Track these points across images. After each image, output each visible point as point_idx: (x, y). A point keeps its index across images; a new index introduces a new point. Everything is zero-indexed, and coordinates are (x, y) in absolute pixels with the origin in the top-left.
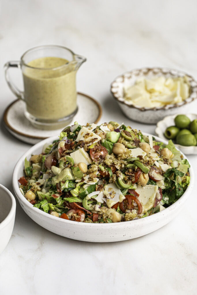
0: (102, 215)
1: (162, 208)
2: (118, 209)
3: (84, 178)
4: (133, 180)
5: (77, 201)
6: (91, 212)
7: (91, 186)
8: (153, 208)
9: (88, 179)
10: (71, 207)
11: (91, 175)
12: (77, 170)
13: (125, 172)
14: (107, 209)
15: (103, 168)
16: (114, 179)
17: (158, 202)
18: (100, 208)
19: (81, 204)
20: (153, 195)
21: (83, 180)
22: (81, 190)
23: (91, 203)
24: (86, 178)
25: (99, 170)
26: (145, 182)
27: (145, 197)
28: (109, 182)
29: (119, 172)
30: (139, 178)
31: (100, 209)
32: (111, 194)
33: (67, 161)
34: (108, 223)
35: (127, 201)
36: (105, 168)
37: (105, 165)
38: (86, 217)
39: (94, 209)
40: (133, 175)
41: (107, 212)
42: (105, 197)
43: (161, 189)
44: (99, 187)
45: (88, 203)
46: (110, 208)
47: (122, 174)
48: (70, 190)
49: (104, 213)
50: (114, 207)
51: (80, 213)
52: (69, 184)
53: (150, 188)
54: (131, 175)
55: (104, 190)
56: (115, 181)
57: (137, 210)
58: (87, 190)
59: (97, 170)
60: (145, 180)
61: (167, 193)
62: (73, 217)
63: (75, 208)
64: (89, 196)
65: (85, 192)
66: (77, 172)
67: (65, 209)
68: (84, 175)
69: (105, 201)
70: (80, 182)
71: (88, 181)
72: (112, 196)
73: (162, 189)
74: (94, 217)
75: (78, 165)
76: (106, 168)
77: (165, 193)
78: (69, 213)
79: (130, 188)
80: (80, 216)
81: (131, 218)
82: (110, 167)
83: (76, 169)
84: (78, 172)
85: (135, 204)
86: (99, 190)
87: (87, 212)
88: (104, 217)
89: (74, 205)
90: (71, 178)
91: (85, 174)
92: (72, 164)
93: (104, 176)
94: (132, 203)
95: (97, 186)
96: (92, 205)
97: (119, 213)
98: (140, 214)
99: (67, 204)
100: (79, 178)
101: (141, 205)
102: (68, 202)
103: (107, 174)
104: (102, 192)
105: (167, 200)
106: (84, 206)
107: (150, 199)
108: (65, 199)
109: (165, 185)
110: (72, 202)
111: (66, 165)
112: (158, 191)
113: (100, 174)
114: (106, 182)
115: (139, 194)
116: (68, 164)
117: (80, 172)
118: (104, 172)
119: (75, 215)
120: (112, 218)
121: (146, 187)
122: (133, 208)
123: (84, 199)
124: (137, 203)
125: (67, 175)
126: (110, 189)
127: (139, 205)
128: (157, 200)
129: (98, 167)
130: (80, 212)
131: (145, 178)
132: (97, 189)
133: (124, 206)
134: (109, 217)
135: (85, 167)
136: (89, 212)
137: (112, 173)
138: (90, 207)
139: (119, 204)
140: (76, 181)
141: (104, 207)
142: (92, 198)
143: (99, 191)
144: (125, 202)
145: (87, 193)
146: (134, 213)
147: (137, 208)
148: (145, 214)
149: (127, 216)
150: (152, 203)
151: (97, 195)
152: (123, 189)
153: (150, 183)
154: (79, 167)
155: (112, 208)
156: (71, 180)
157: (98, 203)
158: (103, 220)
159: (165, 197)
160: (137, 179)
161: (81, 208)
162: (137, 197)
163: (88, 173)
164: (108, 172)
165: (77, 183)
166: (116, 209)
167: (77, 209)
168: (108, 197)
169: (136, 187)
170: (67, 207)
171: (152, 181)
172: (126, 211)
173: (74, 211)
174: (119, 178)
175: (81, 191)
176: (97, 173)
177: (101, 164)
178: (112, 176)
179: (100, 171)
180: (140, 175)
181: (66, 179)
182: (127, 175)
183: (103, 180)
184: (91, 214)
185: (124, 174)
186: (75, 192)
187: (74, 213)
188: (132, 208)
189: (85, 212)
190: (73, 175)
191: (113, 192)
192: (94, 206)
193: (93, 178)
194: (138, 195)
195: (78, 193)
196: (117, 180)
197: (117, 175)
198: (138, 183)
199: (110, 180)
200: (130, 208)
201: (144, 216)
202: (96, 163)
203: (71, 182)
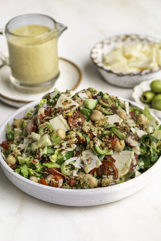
0: (79, 180)
1: (137, 173)
2: (95, 174)
3: (63, 144)
4: (110, 147)
5: (55, 167)
6: (69, 177)
7: (69, 152)
8: (129, 173)
9: (66, 146)
10: (50, 172)
11: (69, 142)
12: (55, 137)
13: (102, 138)
14: (84, 174)
15: (80, 135)
16: (91, 145)
17: (134, 168)
18: (77, 173)
19: (59, 170)
20: (129, 160)
21: (61, 146)
22: (59, 155)
23: (69, 169)
24: (64, 144)
25: (76, 137)
26: (121, 149)
27: (121, 163)
28: (87, 148)
29: (96, 138)
30: (115, 145)
31: (78, 175)
32: (88, 160)
33: (46, 128)
34: (85, 189)
35: (103, 166)
36: (82, 135)
37: (83, 132)
38: (64, 182)
39: (72, 174)
40: (110, 141)
41: (85, 178)
42: (82, 162)
43: (136, 154)
44: (77, 153)
45: (66, 169)
46: (87, 174)
47: (99, 140)
48: (49, 156)
49: (81, 178)
50: (92, 172)
51: (58, 179)
52: (47, 150)
53: (126, 154)
54: (107, 142)
55: (82, 156)
56: (92, 147)
57: (113, 175)
58: (65, 156)
59: (75, 137)
60: (121, 146)
61: (142, 158)
62: (52, 182)
63: (53, 173)
64: (67, 162)
65: (63, 158)
66: (55, 138)
67: (44, 174)
68: (62, 141)
69: (83, 167)
70: (58, 148)
71: (66, 147)
72: (89, 162)
73: (138, 155)
74: (72, 182)
75: (57, 132)
76: (84, 135)
77: (141, 158)
78: (48, 178)
79: (107, 154)
80: (58, 181)
81: (108, 183)
82: (87, 134)
83: (54, 135)
84: (57, 138)
85: (111, 170)
86: (76, 155)
87: (65, 177)
88: (81, 182)
89: (53, 170)
90: (50, 144)
91: (64, 140)
92: (51, 131)
93: (81, 142)
94: (108, 169)
95: (74, 152)
96: (70, 171)
97: (96, 178)
98: (116, 179)
99: (46, 169)
100: (57, 144)
101: (117, 171)
102: (47, 167)
103: (84, 140)
104: (79, 158)
105: (142, 166)
106: (62, 171)
107: (126, 164)
108: (44, 164)
109: (140, 151)
110: (51, 167)
111: (45, 131)
112: (133, 157)
113: (77, 140)
114: (84, 148)
115: (115, 159)
116: (47, 130)
117: (58, 138)
118: (82, 138)
119: (53, 180)
120: (89, 184)
121: (122, 153)
122: (110, 174)
123: (62, 165)
124: (113, 169)
125: (46, 141)
126: (87, 155)
127: (116, 170)
128: (132, 166)
129: (76, 134)
130: (58, 177)
131: (121, 144)
132: (74, 155)
133: (101, 171)
134: (86, 182)
135: (63, 134)
136: (67, 177)
137: (89, 139)
138: (68, 173)
139: (96, 170)
140: (55, 147)
141: (81, 173)
142: (70, 163)
143: (77, 157)
144: (102, 167)
145: (65, 158)
146: (110, 179)
147: (113, 173)
148: (121, 179)
149: (104, 181)
150: (128, 168)
151: (75, 161)
152: (99, 156)
153: (126, 148)
154: (57, 134)
155: (89, 173)
156: (50, 146)
157: (75, 168)
158: (80, 186)
159: (140, 162)
160: (113, 145)
161: (59, 173)
162: (113, 162)
163: (66, 139)
164: (85, 138)
165: (56, 149)
166: (93, 175)
167: (55, 174)
168: (86, 163)
169: (113, 153)
170: (46, 172)
171: (128, 147)
172: (103, 177)
173: (52, 176)
174: (96, 144)
175: (60, 157)
176: (75, 139)
177: (79, 131)
178: (89, 143)
179: (78, 137)
180: (116, 141)
181: (45, 145)
182: (104, 141)
183: (81, 146)
184: (69, 179)
185: (101, 141)
186: (54, 158)
187: (52, 178)
188: (108, 174)
189: (63, 177)
190: (52, 141)
191: (90, 158)
192: (71, 172)
193: (71, 145)
194: (114, 161)
195: (56, 159)
196: (94, 147)
197: (94, 141)
198: (115, 149)
199: (87, 146)
200: (106, 174)
201: (120, 181)
202: (74, 130)
203: (50, 147)
